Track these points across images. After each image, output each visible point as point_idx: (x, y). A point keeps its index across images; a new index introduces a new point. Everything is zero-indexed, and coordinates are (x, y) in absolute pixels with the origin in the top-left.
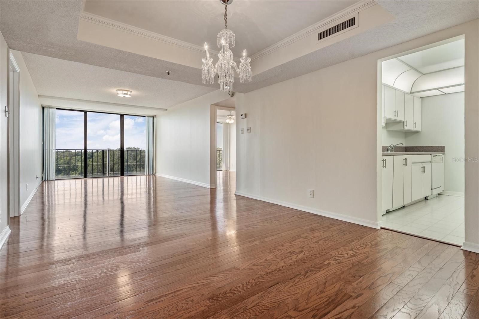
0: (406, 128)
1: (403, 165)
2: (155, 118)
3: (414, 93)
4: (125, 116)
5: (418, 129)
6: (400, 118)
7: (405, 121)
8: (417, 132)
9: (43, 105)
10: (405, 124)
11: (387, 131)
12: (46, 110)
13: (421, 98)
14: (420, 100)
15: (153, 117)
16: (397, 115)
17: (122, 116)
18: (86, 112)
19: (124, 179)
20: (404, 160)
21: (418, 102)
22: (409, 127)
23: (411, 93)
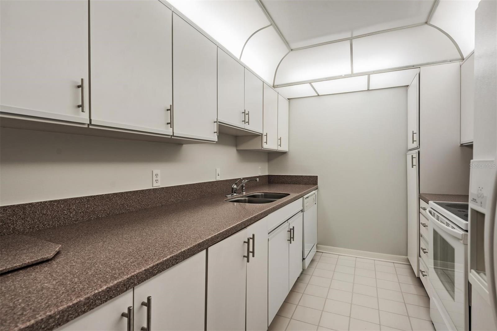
0: (266, 146)
1: (244, 256)
3: (278, 86)
5: (284, 148)
6: (253, 127)
7: (265, 134)
8: (284, 153)
10: (264, 138)
11: (237, 150)
13: (288, 99)
14: (287, 102)
16: (247, 121)
20: (245, 242)
21: (284, 104)
22: (270, 145)
23: (274, 86)
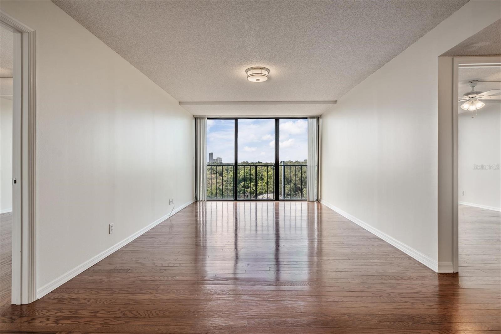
2: (320, 120)
4: (280, 120)
9: (194, 116)
12: (199, 121)
15: (318, 118)
17: (277, 120)
18: (236, 119)
19: (280, 205)
